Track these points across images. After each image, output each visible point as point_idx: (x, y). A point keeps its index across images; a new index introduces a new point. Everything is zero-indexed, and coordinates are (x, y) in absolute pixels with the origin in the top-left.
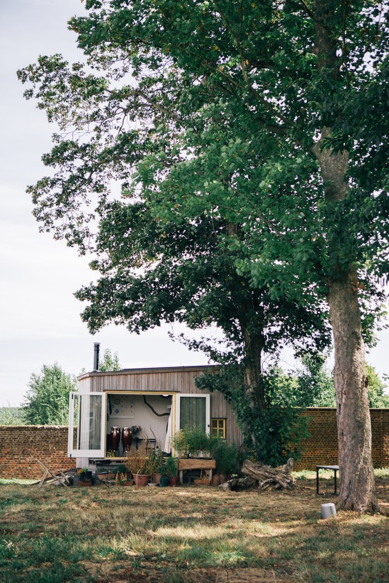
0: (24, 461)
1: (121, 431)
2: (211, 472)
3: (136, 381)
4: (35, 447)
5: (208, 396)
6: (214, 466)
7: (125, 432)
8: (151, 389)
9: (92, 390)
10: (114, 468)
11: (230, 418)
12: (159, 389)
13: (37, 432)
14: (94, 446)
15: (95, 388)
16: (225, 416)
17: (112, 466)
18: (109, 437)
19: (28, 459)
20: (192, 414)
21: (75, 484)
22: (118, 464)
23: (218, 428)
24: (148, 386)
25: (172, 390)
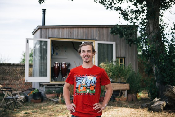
0: (3, 83)
1: (60, 64)
2: (126, 92)
3: (70, 33)
4: (10, 75)
5: (114, 43)
6: (128, 88)
7: (63, 65)
8: (79, 38)
9: (41, 37)
10: (57, 89)
11: (127, 57)
12: (85, 38)
13: (10, 67)
14: (43, 73)
15: (43, 36)
16: (124, 56)
17: (56, 88)
18: (53, 69)
19: (5, 82)
20: (105, 54)
21: (29, 101)
22: (59, 86)
23: (120, 63)
24: (78, 36)
25: (92, 38)
